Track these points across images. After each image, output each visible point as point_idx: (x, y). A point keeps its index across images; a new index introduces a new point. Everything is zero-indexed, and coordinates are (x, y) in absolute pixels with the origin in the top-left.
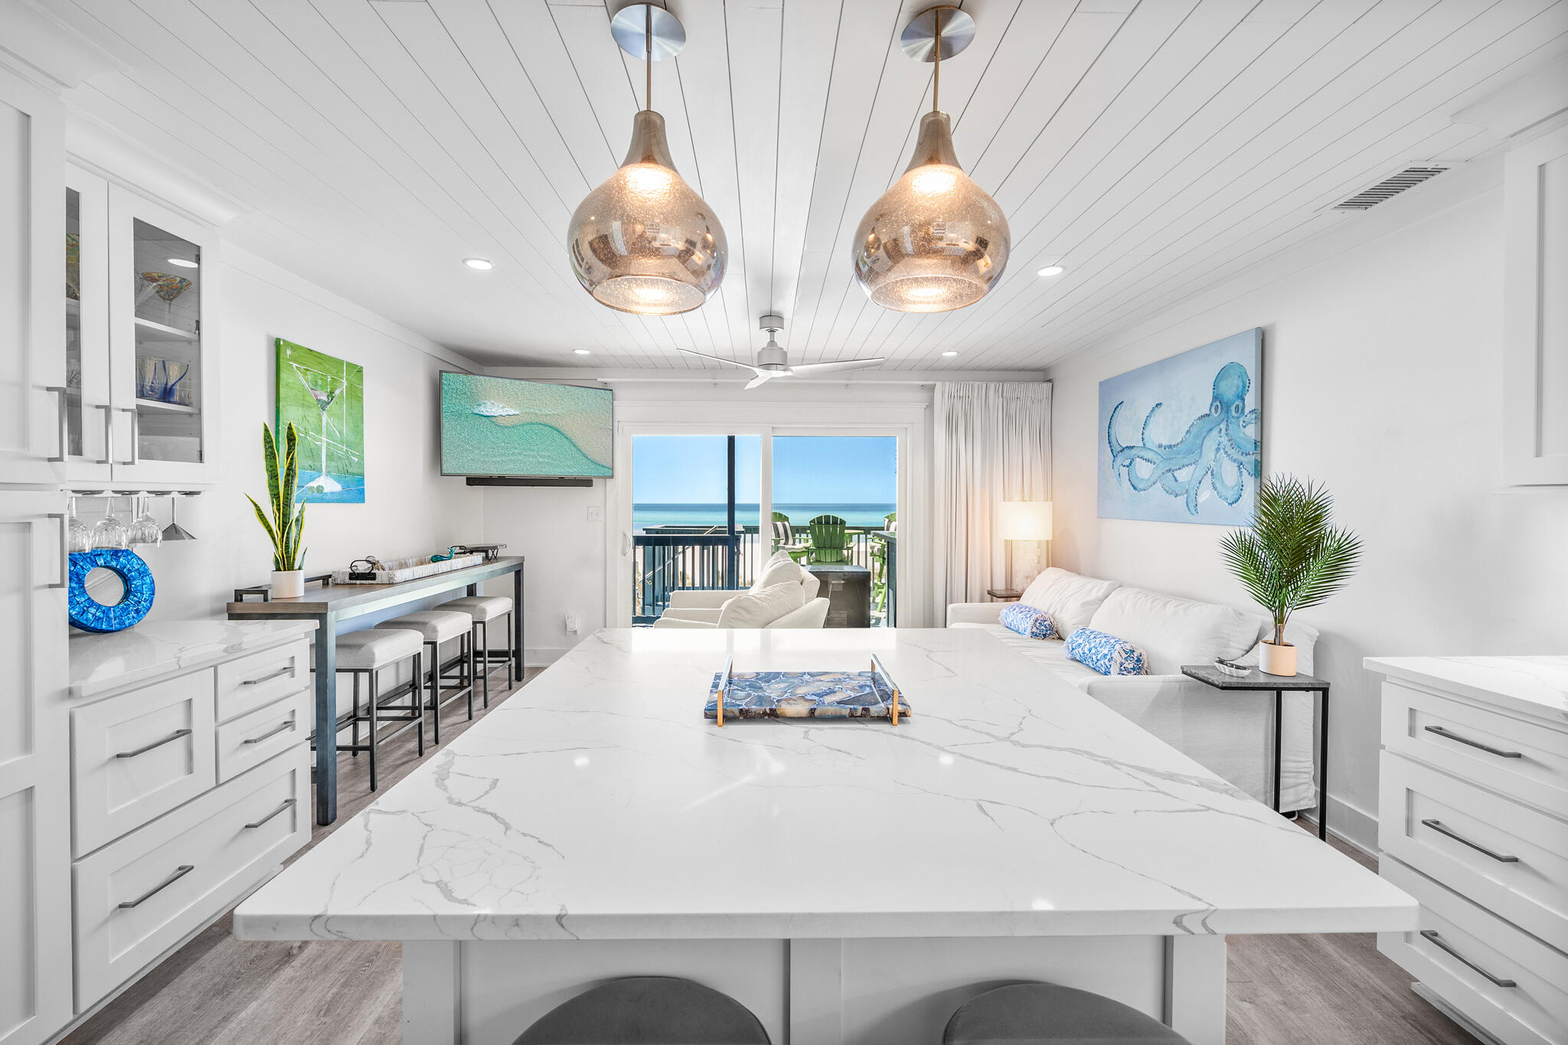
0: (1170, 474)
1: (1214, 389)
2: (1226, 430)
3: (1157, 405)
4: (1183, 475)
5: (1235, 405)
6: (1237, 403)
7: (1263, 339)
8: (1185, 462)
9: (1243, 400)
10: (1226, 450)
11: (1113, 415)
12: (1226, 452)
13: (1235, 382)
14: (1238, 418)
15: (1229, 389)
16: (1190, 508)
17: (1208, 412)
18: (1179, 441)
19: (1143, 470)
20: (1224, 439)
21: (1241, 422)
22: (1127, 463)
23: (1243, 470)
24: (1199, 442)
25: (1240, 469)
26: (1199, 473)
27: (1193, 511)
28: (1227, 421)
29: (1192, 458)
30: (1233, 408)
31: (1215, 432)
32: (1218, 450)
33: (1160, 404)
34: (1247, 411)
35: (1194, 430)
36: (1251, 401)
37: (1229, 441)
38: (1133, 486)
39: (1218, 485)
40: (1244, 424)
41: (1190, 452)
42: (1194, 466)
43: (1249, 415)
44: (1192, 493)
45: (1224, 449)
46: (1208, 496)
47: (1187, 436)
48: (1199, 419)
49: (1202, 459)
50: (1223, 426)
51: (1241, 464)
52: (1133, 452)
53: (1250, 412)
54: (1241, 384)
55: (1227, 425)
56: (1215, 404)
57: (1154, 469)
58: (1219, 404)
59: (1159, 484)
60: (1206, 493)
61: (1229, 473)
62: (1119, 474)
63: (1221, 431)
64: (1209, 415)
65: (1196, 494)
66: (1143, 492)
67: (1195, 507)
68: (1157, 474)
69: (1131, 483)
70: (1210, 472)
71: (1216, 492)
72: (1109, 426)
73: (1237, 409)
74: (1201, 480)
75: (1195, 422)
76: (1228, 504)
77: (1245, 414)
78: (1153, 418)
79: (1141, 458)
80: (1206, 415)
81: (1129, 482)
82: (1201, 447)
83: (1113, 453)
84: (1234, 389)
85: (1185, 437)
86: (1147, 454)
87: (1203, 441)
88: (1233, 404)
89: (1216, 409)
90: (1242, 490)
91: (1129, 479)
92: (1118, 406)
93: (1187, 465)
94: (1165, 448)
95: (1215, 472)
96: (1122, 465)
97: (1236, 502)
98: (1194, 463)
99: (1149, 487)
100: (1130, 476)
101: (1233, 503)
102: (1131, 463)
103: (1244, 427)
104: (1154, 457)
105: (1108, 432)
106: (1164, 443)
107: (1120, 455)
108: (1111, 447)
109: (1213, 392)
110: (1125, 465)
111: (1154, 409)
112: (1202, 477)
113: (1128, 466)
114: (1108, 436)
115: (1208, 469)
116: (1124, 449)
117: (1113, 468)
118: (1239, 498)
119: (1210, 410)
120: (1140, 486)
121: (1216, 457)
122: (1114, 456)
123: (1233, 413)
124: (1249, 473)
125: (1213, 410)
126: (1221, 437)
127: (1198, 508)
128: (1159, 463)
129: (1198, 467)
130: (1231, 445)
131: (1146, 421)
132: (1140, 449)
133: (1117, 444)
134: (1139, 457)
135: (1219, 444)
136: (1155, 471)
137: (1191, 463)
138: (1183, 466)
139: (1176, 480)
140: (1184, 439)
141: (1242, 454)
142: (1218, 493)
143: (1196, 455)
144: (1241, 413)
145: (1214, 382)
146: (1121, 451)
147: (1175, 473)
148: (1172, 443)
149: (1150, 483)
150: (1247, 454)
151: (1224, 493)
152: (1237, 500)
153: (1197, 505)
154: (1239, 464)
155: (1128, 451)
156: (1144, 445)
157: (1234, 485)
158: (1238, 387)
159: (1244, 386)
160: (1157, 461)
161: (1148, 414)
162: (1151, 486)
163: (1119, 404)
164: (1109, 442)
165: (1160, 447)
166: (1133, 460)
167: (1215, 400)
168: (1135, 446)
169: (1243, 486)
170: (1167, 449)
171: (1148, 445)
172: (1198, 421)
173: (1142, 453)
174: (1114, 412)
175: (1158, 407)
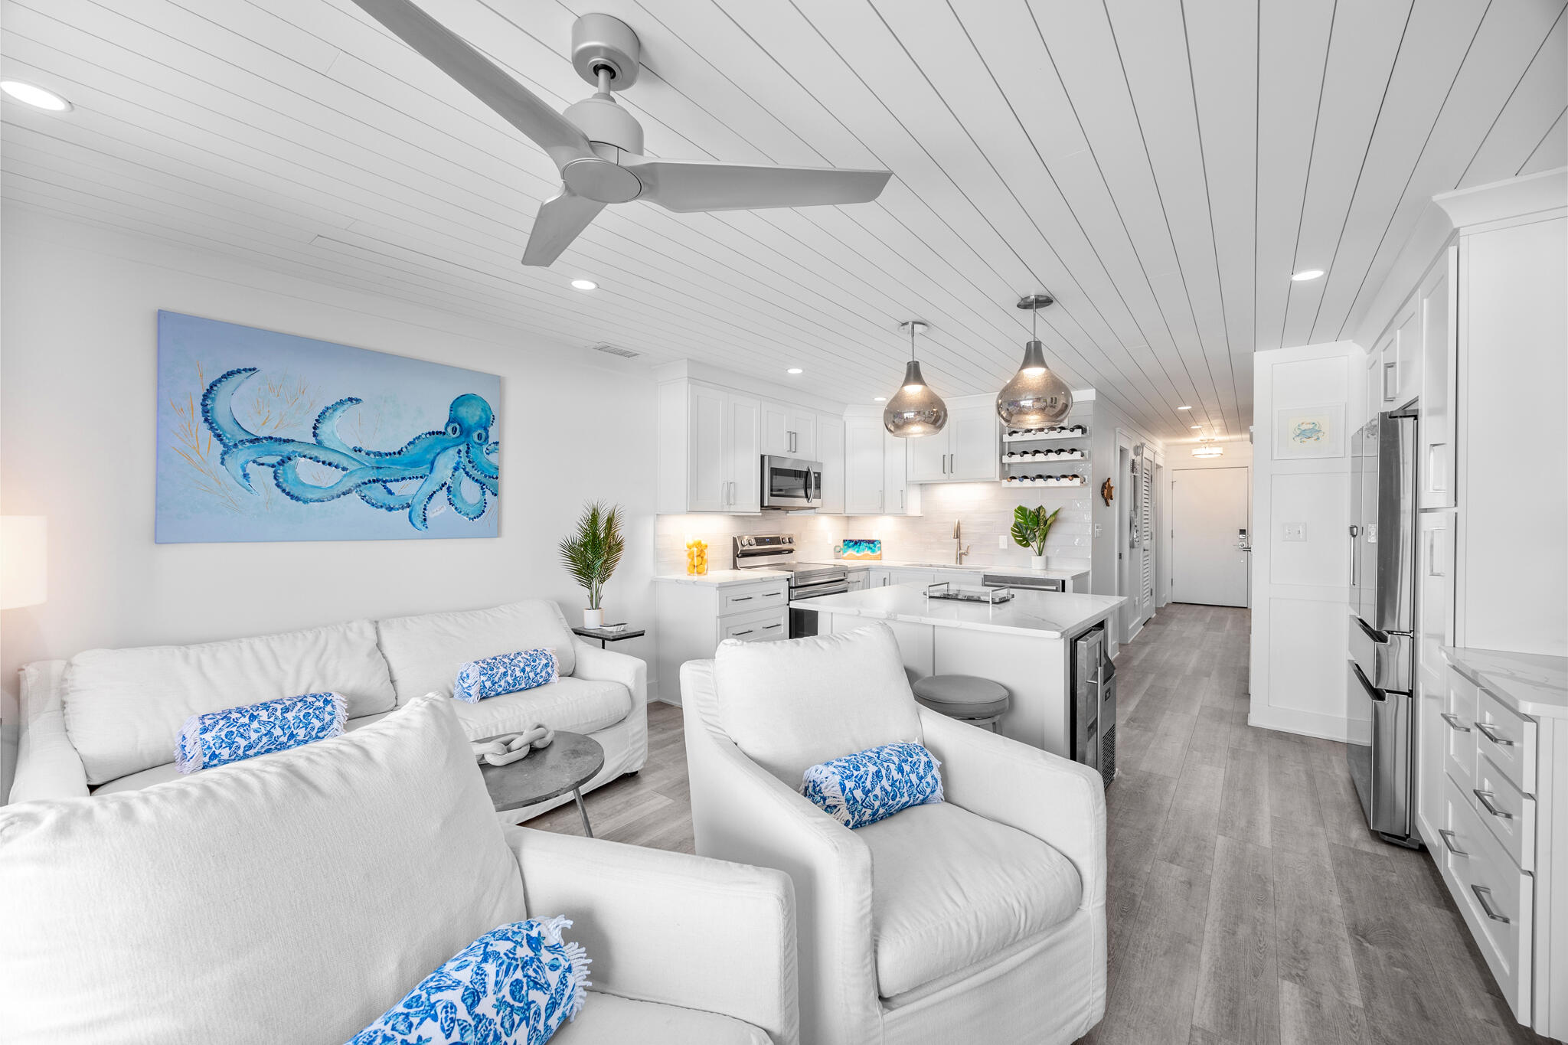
0: (379, 485)
1: (451, 411)
2: (467, 452)
3: (351, 400)
5: (477, 433)
6: (480, 432)
8: (407, 474)
9: (486, 429)
10: (467, 470)
11: (217, 384)
12: (467, 473)
13: (478, 413)
14: (481, 445)
15: (471, 415)
16: (414, 522)
17: (443, 431)
18: (396, 451)
20: (464, 460)
21: (484, 449)
22: (275, 460)
23: (485, 489)
24: (430, 457)
25: (482, 489)
26: (429, 487)
27: (419, 525)
28: (468, 445)
29: (418, 471)
30: (475, 435)
31: (453, 452)
32: (456, 469)
33: (358, 401)
34: (491, 441)
35: (420, 445)
37: (469, 462)
38: (288, 494)
39: (456, 501)
40: (488, 452)
41: (415, 464)
42: (422, 480)
43: (493, 445)
44: (419, 509)
45: (464, 469)
46: (442, 511)
47: (409, 448)
48: (429, 433)
49: (431, 473)
50: (463, 448)
51: (484, 485)
52: (288, 449)
53: (494, 443)
54: (484, 417)
55: (469, 448)
56: (452, 425)
57: (345, 476)
58: (458, 427)
59: (355, 496)
60: (439, 508)
61: (470, 491)
62: (246, 476)
63: (460, 451)
64: (444, 433)
65: (425, 509)
66: (316, 503)
67: (422, 522)
68: (350, 484)
69: (284, 491)
70: (445, 489)
71: (453, 508)
72: (205, 397)
73: (479, 436)
74: (432, 495)
75: (424, 436)
76: (470, 518)
77: (490, 443)
78: (338, 413)
79: (311, 458)
80: (440, 432)
81: (280, 490)
82: (432, 463)
83: (221, 440)
84: (477, 418)
85: (406, 448)
86: (323, 455)
87: (435, 458)
88: (475, 431)
89: (454, 430)
90: (485, 507)
91: (278, 485)
92: (239, 371)
93: (410, 478)
94: (368, 454)
95: (452, 489)
96: (254, 462)
97: (478, 517)
98: (421, 477)
99: (333, 498)
100: (281, 480)
101: (475, 518)
102: (282, 463)
103: (488, 454)
104: (345, 463)
105: (204, 405)
106: (365, 448)
107: (249, 448)
108: (212, 428)
109: (451, 414)
110: (263, 464)
111: (341, 402)
112: (434, 492)
113: (273, 466)
114: (205, 411)
115: (443, 486)
116: (258, 439)
117: (222, 463)
118: (482, 514)
119: (446, 429)
120: (310, 496)
121: (453, 475)
122: (225, 445)
123: (476, 439)
124: (493, 493)
125: (450, 430)
126: (460, 457)
127: (427, 523)
128: (355, 471)
129: (428, 481)
130: (473, 467)
131: (323, 413)
132: (307, 446)
133: (236, 428)
134: (305, 456)
135: (458, 463)
136: (346, 479)
137: (417, 477)
138: (403, 479)
139: (390, 492)
140: (404, 450)
141: (485, 476)
142: (456, 508)
143: (424, 469)
144: (485, 441)
145: (452, 404)
146: (251, 441)
147: (388, 485)
148: (382, 451)
149: (335, 492)
150: (490, 477)
151: (464, 509)
152: (480, 515)
153: (425, 520)
154: (482, 485)
155: (276, 446)
156: (319, 444)
157: (476, 502)
158: (481, 418)
159: (488, 419)
160: (351, 468)
161: (330, 406)
162: (339, 496)
163: (245, 370)
164: (206, 420)
165: (356, 451)
166: (290, 459)
167: (453, 422)
168: (293, 441)
169: (486, 503)
170: (372, 456)
171: (327, 444)
172: (428, 436)
173: (315, 453)
174: (224, 377)
175: (352, 402)
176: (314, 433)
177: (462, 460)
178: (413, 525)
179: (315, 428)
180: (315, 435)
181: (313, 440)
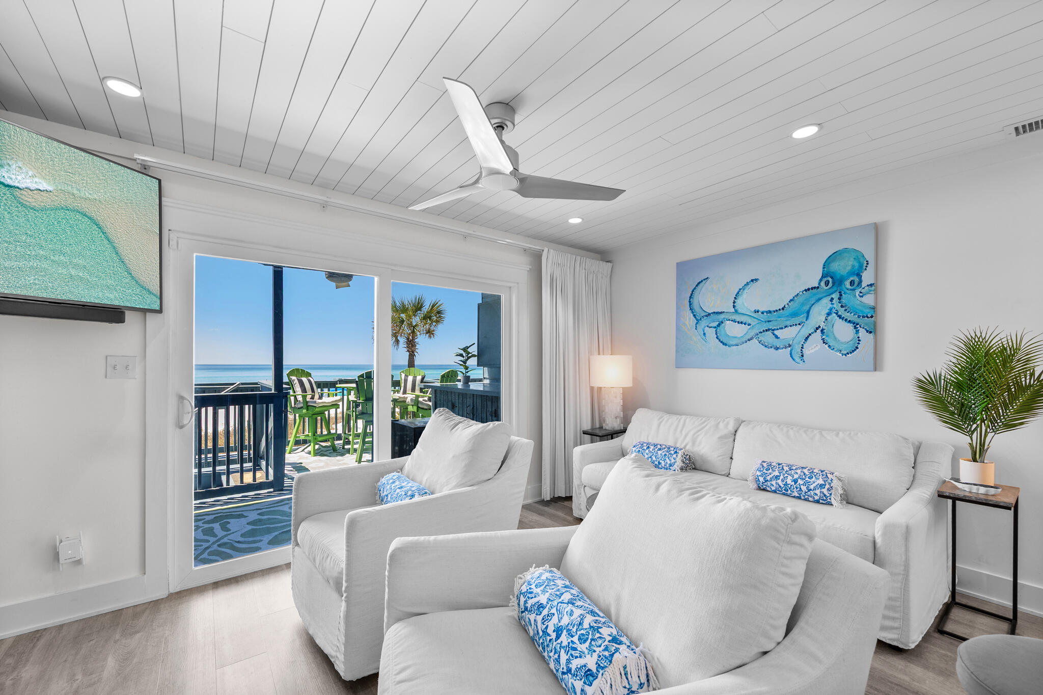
0: (769, 333)
1: (824, 268)
2: (839, 299)
3: (752, 281)
4: (786, 334)
5: (849, 281)
6: (852, 278)
7: (877, 231)
8: (788, 323)
9: (859, 275)
10: (839, 313)
11: (695, 288)
12: (840, 317)
13: (850, 263)
14: (854, 290)
15: (842, 267)
16: (794, 357)
17: (817, 286)
18: (781, 308)
19: (733, 330)
20: (837, 305)
21: (857, 293)
22: (715, 324)
23: (859, 328)
24: (806, 308)
25: (855, 328)
26: (805, 331)
27: (798, 359)
28: (840, 292)
29: (797, 320)
30: (848, 283)
31: (826, 301)
32: (829, 314)
33: (756, 280)
34: (864, 284)
35: (799, 300)
36: (867, 277)
37: (842, 306)
38: (722, 342)
39: (829, 341)
40: (861, 294)
41: (794, 315)
42: (800, 326)
43: (867, 288)
44: (798, 348)
45: (837, 314)
46: (817, 349)
47: (790, 304)
48: (806, 290)
49: (808, 320)
50: (835, 296)
51: (857, 324)
52: (722, 317)
53: (868, 286)
54: (857, 265)
55: (841, 296)
56: (825, 279)
57: (749, 329)
58: (830, 280)
59: (755, 341)
60: (814, 347)
61: (843, 331)
62: (704, 334)
63: (832, 299)
64: (818, 288)
65: (802, 348)
66: (734, 347)
67: (800, 357)
68: (752, 333)
69: (720, 340)
70: (819, 331)
71: (826, 346)
72: (690, 297)
73: (852, 283)
74: (808, 337)
75: (801, 293)
76: (843, 354)
77: (863, 287)
78: (746, 291)
79: (732, 321)
80: (815, 288)
81: (718, 340)
82: (808, 312)
83: (695, 317)
84: (849, 268)
85: (788, 304)
86: (738, 318)
87: (810, 308)
88: (847, 279)
89: (827, 283)
90: (859, 343)
91: (717, 338)
92: (702, 281)
93: (791, 326)
94: (763, 313)
95: (825, 331)
96: (708, 326)
97: (851, 353)
98: (799, 324)
99: (743, 343)
100: (718, 335)
101: (848, 353)
102: (719, 325)
103: (861, 296)
104: (749, 320)
105: (690, 302)
106: (761, 310)
107: (705, 319)
108: (693, 312)
109: (823, 271)
110: (711, 327)
111: (748, 284)
112: (810, 335)
113: (715, 327)
114: (690, 305)
115: (817, 329)
116: (709, 314)
117: (696, 329)
118: (855, 350)
119: (819, 284)
120: (732, 343)
121: (826, 320)
122: (697, 320)
123: (848, 286)
124: (867, 331)
125: (823, 284)
126: (832, 304)
127: (804, 358)
128: (755, 325)
129: (805, 326)
130: (845, 310)
131: (738, 293)
132: (730, 314)
133: (701, 310)
134: (729, 320)
135: (831, 309)
136: (750, 331)
137: (796, 325)
138: (786, 327)
139: (777, 337)
140: (786, 306)
141: (859, 317)
142: (829, 346)
143: (802, 318)
144: (858, 286)
145: (825, 263)
146: (707, 316)
147: (775, 332)
148: (771, 310)
149: (744, 340)
150: (863, 317)
151: (837, 346)
152: (853, 351)
153: (802, 356)
154: (856, 325)
155: (716, 316)
156: (736, 311)
157: (849, 340)
158: (853, 266)
159: (861, 266)
160: (753, 324)
161: (741, 287)
162: (746, 342)
163: (704, 280)
164: (691, 309)
165: (755, 312)
166: (722, 323)
167: (825, 277)
168: (724, 312)
169: (859, 340)
170: (765, 314)
171: (740, 311)
172: (804, 292)
173: (733, 317)
174: (697, 286)
175: (753, 282)
176: (733, 305)
177: (835, 306)
178: (793, 359)
179: (734, 302)
180: (734, 307)
181: (733, 310)
